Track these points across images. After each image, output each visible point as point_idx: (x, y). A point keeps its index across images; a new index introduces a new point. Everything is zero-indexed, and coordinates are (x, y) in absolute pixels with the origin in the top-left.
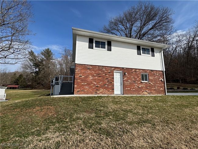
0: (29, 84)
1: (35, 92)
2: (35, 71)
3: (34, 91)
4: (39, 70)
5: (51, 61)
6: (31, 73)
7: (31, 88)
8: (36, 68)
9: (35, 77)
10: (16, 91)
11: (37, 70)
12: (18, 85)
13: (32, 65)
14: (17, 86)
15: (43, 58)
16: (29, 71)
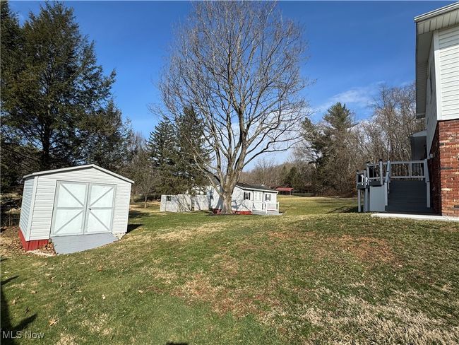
0: (308, 184)
1: (321, 202)
2: (317, 158)
3: (319, 200)
4: (324, 156)
5: (349, 129)
6: (310, 163)
7: (312, 194)
8: (317, 152)
9: (318, 170)
10: (290, 199)
11: (320, 155)
12: (291, 187)
13: (310, 146)
14: (290, 189)
15: (330, 128)
16: (305, 159)
